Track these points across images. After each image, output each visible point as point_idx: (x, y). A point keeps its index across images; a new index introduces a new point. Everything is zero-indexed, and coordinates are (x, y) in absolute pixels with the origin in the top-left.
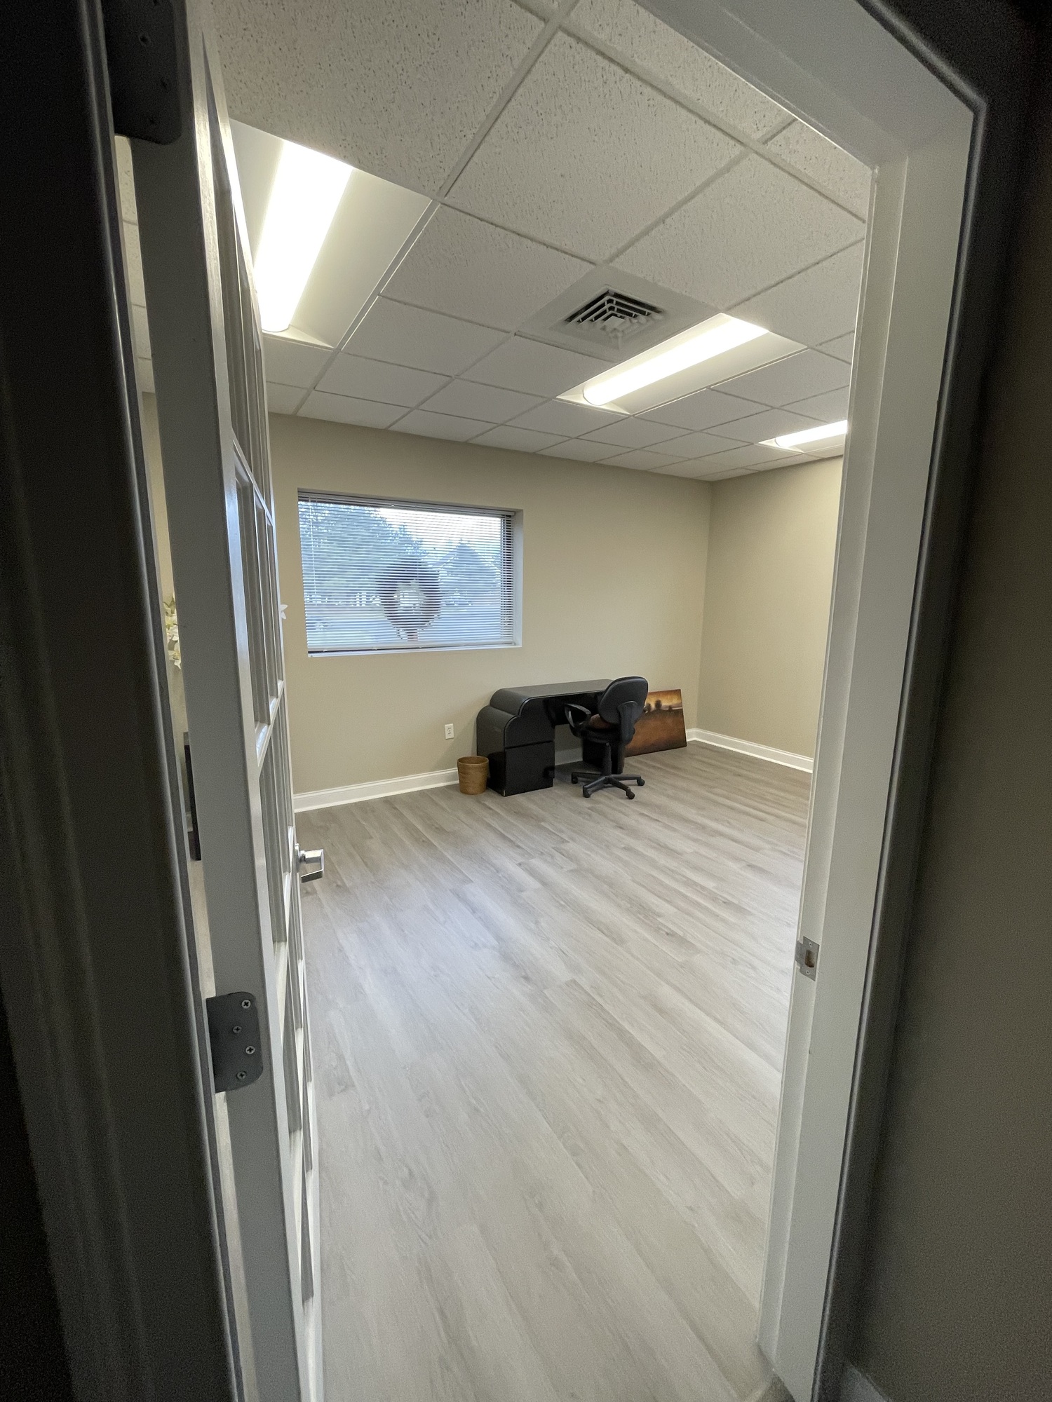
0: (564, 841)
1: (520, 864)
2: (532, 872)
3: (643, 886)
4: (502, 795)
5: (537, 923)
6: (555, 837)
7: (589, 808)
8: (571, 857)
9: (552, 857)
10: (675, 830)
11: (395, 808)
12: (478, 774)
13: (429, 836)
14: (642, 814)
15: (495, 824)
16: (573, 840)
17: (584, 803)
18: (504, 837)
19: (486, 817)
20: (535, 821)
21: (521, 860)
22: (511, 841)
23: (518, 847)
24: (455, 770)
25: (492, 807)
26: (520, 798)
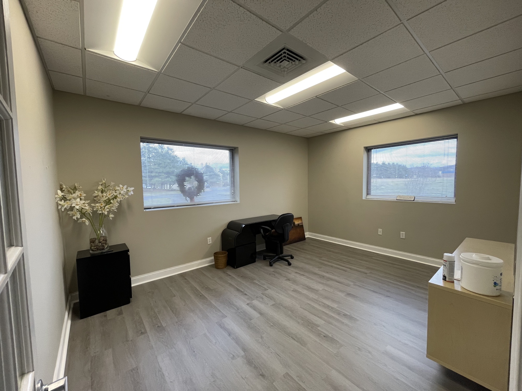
0: (266, 290)
1: (248, 304)
2: (254, 308)
3: (307, 310)
4: (235, 269)
5: (262, 338)
6: (262, 288)
7: (273, 271)
8: (271, 298)
9: (262, 298)
10: (312, 279)
11: (186, 279)
12: (223, 259)
13: (203, 293)
14: (296, 272)
15: (233, 283)
16: (270, 288)
17: (271, 269)
18: (238, 290)
19: (229, 280)
20: (251, 280)
21: (248, 302)
22: (241, 291)
23: (246, 294)
24: (213, 258)
25: (230, 274)
26: (242, 269)
